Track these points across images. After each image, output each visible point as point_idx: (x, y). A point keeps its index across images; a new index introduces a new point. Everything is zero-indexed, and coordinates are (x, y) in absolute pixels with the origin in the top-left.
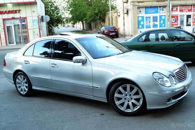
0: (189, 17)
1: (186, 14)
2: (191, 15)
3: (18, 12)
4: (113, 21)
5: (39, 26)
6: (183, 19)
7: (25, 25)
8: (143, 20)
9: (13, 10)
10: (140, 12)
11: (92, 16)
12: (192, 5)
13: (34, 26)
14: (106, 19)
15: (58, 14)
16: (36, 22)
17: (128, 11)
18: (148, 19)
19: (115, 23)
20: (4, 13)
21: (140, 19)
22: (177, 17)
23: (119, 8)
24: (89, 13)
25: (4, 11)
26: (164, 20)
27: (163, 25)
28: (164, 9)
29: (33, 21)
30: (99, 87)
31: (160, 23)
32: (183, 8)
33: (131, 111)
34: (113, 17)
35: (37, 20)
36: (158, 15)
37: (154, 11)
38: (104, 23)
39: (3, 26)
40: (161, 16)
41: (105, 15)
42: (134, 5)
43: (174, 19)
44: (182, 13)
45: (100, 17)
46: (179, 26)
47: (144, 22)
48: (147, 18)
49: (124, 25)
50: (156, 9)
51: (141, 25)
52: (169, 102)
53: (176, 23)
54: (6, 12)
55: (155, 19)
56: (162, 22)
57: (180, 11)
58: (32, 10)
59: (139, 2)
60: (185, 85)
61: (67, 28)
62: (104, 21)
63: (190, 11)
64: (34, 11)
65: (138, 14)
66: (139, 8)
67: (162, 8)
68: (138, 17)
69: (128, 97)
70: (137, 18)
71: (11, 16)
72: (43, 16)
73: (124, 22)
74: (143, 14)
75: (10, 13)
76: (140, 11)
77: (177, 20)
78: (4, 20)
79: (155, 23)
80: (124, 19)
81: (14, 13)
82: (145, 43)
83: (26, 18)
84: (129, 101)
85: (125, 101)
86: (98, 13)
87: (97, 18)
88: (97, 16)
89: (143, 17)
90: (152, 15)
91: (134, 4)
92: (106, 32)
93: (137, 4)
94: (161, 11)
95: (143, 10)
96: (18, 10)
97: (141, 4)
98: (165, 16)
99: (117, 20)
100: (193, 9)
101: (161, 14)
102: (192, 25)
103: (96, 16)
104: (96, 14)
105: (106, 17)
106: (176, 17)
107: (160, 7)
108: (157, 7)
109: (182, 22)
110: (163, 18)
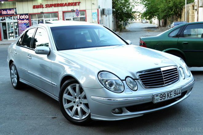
3: (77, 4)
4: (190, 16)
5: (98, 20)
7: (84, 18)
9: (73, 2)
11: (165, 10)
13: (93, 20)
14: (182, 14)
15: (128, 7)
16: (96, 15)
19: (191, 18)
20: (64, 6)
25: (64, 3)
29: (93, 14)
30: (56, 84)
33: (79, 119)
34: (190, 11)
35: (96, 13)
38: (181, 18)
39: (62, 18)
41: (181, 9)
45: (174, 11)
49: (198, 20)
52: (121, 113)
54: (66, 5)
58: (92, 3)
60: (154, 94)
61: (145, 24)
62: (180, 16)
64: (94, 3)
69: (77, 100)
71: (70, 8)
72: (104, 9)
75: (70, 6)
78: (64, 12)
81: (73, 6)
82: (176, 39)
83: (85, 11)
84: (78, 106)
85: (74, 104)
86: (172, 6)
87: (172, 13)
88: (172, 10)
96: (78, 2)
99: (193, 14)
103: (170, 11)
104: (171, 8)
105: (182, 12)
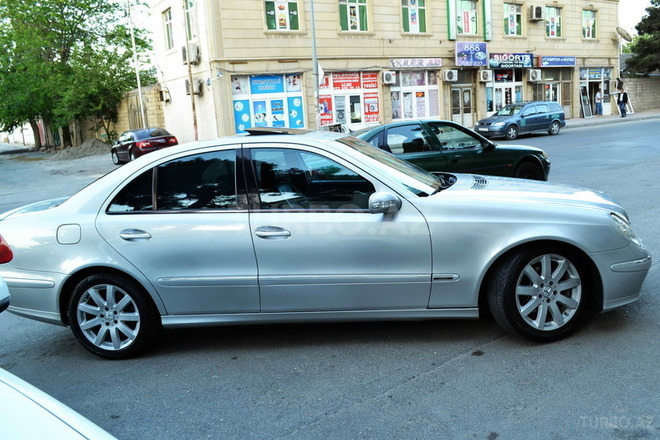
0: (355, 100)
1: (347, 92)
2: (359, 97)
4: (149, 117)
6: (343, 106)
8: (246, 110)
10: (238, 90)
11: (79, 103)
12: (359, 72)
17: (201, 87)
18: (260, 106)
19: (155, 120)
21: (240, 107)
22: (329, 100)
23: (166, 78)
24: (68, 95)
26: (299, 109)
27: (298, 122)
28: (297, 81)
31: (290, 117)
32: (341, 79)
34: (148, 105)
36: (282, 96)
37: (273, 87)
38: (115, 121)
40: (290, 100)
42: (221, 71)
43: (322, 106)
44: (339, 92)
45: (103, 105)
46: (335, 123)
47: (249, 115)
48: (255, 104)
49: (195, 124)
50: (278, 81)
51: (243, 123)
53: (328, 117)
55: (277, 107)
56: (294, 114)
57: (335, 85)
59: (233, 63)
62: (114, 117)
63: (356, 85)
65: (233, 94)
66: (234, 78)
67: (291, 78)
68: (235, 102)
69: (546, 289)
70: (231, 104)
73: (195, 117)
74: (246, 93)
76: (237, 85)
77: (330, 109)
79: (278, 116)
80: (194, 108)
86: (98, 94)
87: (95, 109)
88: (96, 103)
89: (246, 103)
90: (268, 97)
91: (222, 66)
92: (143, 147)
93: (230, 67)
94: (291, 87)
95: (246, 84)
97: (239, 68)
98: (300, 98)
99: (160, 112)
100: (362, 82)
101: (291, 95)
102: (363, 120)
103: (92, 104)
104: (92, 98)
105: (120, 106)
106: (326, 102)
107: (287, 75)
108: (281, 75)
109: (341, 112)
110: (296, 103)
